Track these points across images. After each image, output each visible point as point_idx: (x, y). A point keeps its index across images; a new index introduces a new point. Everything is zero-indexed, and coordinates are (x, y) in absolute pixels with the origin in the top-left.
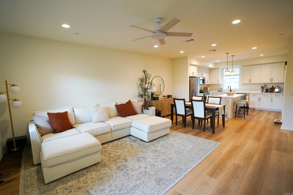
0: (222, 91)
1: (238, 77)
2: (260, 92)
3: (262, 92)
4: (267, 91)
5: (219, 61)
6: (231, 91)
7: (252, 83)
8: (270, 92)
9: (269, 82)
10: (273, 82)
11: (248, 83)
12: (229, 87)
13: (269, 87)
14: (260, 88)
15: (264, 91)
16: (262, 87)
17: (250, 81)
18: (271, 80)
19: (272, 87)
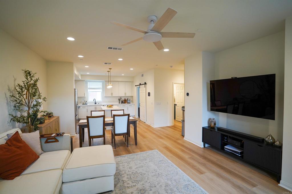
0: (87, 104)
1: (101, 90)
2: (118, 103)
3: (119, 103)
4: (122, 102)
5: (89, 73)
6: (95, 103)
7: (113, 96)
8: (124, 103)
9: (124, 96)
10: (127, 95)
11: (110, 96)
12: (95, 100)
13: (123, 99)
14: (118, 100)
15: (120, 103)
16: (119, 100)
17: (112, 94)
18: (125, 94)
19: (124, 99)
